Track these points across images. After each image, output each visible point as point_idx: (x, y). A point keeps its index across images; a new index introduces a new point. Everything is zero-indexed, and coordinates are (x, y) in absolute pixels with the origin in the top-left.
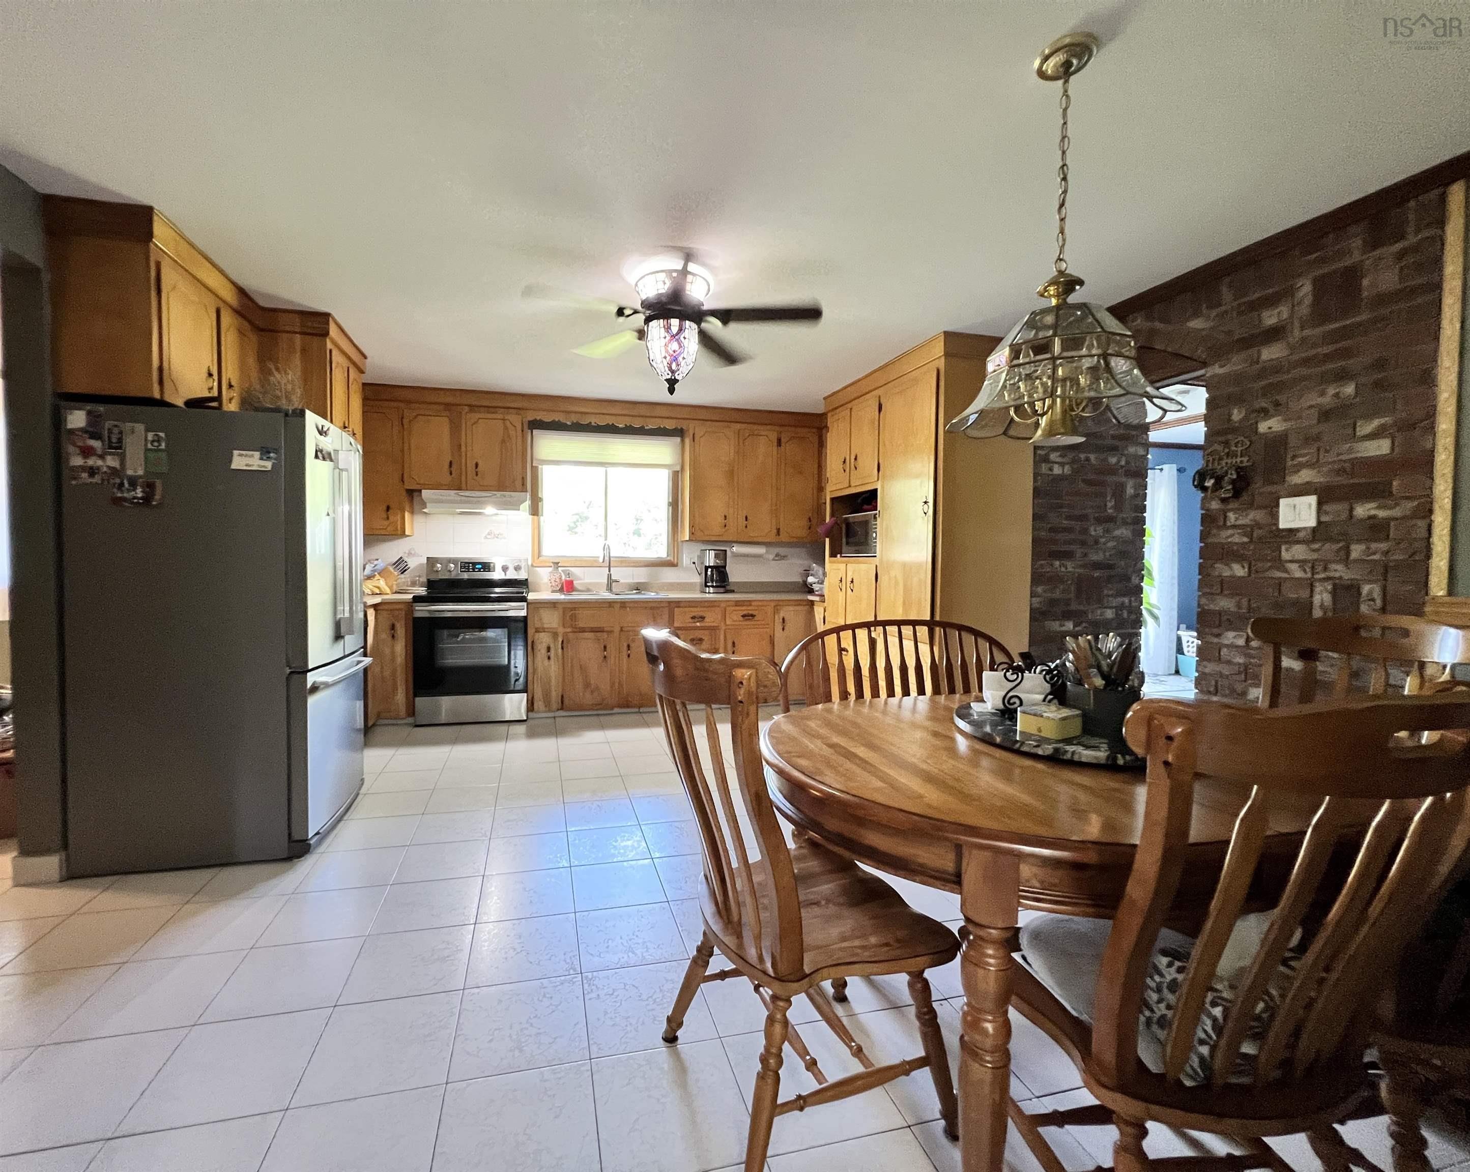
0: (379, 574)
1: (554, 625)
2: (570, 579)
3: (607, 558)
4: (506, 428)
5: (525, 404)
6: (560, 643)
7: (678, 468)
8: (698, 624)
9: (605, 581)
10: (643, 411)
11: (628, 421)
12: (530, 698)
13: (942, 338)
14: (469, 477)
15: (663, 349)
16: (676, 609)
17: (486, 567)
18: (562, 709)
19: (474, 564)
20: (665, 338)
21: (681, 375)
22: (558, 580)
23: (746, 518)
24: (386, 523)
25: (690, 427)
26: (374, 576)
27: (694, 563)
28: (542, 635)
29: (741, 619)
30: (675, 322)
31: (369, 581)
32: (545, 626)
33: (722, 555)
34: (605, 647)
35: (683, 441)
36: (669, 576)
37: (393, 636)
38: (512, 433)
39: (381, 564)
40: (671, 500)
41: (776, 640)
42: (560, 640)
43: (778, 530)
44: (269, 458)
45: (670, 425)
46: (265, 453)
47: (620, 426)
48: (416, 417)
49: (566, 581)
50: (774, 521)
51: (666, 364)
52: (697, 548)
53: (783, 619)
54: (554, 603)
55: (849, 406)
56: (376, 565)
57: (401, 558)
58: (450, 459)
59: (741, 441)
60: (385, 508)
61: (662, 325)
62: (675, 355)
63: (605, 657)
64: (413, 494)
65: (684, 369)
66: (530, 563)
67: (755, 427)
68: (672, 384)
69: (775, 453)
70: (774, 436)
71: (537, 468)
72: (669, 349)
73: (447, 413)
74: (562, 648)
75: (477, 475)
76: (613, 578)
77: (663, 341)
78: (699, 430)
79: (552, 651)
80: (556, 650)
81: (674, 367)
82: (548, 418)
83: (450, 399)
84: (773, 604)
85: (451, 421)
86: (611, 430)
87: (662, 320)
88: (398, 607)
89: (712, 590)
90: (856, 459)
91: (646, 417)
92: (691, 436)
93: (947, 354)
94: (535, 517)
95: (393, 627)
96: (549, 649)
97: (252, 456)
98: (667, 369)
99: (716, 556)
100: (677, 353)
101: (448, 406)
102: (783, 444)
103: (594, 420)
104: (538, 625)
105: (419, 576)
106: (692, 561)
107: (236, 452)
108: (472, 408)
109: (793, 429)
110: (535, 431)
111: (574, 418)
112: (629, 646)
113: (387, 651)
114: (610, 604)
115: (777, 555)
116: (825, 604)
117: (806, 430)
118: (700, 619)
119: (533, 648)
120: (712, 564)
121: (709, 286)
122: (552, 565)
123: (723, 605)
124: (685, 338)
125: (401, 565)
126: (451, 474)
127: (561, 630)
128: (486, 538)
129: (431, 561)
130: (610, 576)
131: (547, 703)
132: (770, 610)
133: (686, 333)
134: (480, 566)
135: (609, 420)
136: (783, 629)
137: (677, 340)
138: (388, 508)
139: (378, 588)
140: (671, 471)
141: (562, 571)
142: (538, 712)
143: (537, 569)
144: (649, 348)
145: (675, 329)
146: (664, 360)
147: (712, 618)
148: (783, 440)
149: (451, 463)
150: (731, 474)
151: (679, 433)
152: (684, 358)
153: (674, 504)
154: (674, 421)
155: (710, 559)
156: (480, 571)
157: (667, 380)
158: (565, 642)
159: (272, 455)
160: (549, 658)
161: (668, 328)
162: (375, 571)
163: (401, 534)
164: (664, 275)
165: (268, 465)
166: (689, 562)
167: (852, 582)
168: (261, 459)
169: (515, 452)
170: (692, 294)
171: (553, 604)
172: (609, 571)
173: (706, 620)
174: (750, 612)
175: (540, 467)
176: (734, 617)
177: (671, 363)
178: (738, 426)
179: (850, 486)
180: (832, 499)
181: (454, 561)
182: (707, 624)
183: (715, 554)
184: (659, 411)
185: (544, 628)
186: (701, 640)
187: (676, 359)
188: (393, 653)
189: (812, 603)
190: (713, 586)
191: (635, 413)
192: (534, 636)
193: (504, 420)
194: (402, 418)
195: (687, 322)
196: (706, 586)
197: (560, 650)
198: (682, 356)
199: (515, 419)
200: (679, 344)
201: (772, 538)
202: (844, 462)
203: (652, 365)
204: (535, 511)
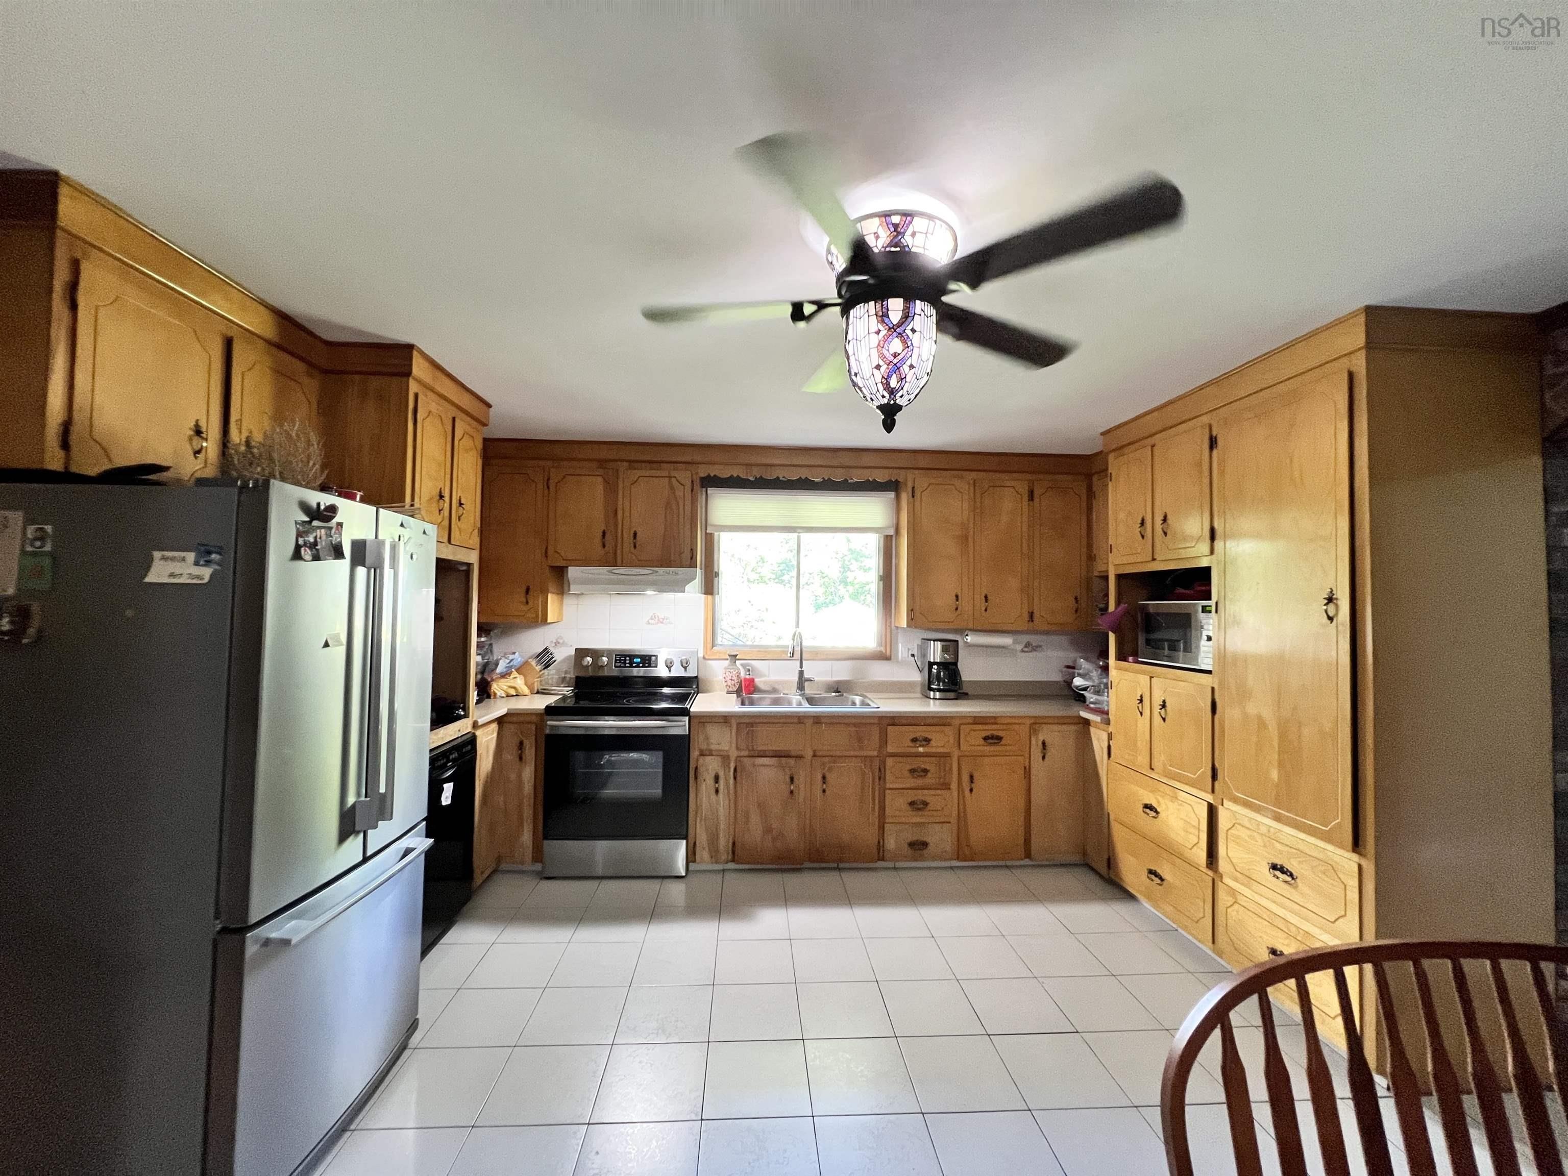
0: (517, 670)
1: (725, 747)
2: (751, 677)
3: (798, 649)
4: (672, 488)
5: (698, 458)
6: (732, 770)
7: (891, 532)
8: (921, 749)
9: (796, 678)
10: (847, 460)
11: (826, 474)
12: (691, 845)
13: (1362, 319)
14: (626, 549)
15: (874, 353)
16: (889, 728)
17: (647, 660)
18: (733, 861)
19: (632, 657)
20: (878, 332)
21: (906, 398)
22: (735, 678)
23: (986, 597)
24: (525, 608)
25: (909, 478)
26: (510, 674)
27: (913, 655)
28: (708, 759)
29: (982, 742)
30: (896, 305)
31: (503, 680)
32: (713, 747)
33: (951, 646)
34: (792, 779)
35: (898, 497)
36: (880, 672)
37: (521, 758)
38: (679, 493)
39: (518, 659)
40: (881, 573)
41: (1033, 772)
42: (732, 765)
43: (1031, 616)
44: (208, 563)
45: (881, 476)
46: (204, 554)
47: (816, 480)
48: (564, 477)
49: (746, 680)
50: (1025, 601)
51: (878, 378)
52: (917, 636)
53: (1044, 743)
54: (726, 716)
55: (1150, 441)
56: (512, 660)
57: (546, 649)
58: (603, 528)
59: (978, 495)
60: (524, 589)
61: (872, 311)
62: (895, 361)
63: (792, 792)
64: (560, 573)
65: (911, 386)
66: (701, 655)
67: (998, 475)
68: (890, 413)
69: (1025, 509)
70: (1024, 489)
71: (711, 535)
72: (885, 352)
73: (601, 472)
74: (735, 778)
75: (635, 547)
76: (806, 675)
77: (875, 339)
78: (922, 481)
79: (722, 782)
80: (726, 780)
81: (894, 383)
82: (724, 473)
83: (604, 454)
84: (1028, 722)
85: (606, 481)
86: (804, 485)
87: (872, 303)
88: (528, 719)
89: (938, 695)
90: (1165, 520)
91: (851, 467)
92: (910, 490)
93: (1370, 345)
94: (709, 597)
95: (521, 745)
96: (717, 779)
97: (184, 559)
98: (880, 387)
99: (945, 650)
100: (900, 357)
101: (602, 463)
102: (1036, 500)
103: (783, 474)
104: (704, 747)
105: (566, 672)
106: (911, 652)
107: (157, 555)
108: (633, 464)
109: (1050, 477)
110: (710, 491)
111: (757, 472)
112: (824, 778)
113: (513, 776)
114: (799, 719)
115: (1028, 645)
116: (1111, 729)
117: (1069, 478)
118: (924, 743)
119: (696, 778)
120: (938, 660)
121: (956, 240)
122: (728, 657)
123: (956, 722)
124: (913, 331)
125: (545, 658)
126: (604, 546)
127: (734, 754)
128: (648, 623)
129: (581, 653)
130: (801, 673)
131: (714, 855)
132: (1024, 730)
133: (917, 323)
134: (639, 660)
135: (803, 473)
136: (1044, 758)
137: (900, 335)
138: (528, 590)
139: (514, 688)
140: (882, 536)
141: (742, 665)
142: (702, 861)
143: (710, 662)
144: (850, 353)
145: (895, 316)
146: (876, 371)
147: (941, 741)
148: (1037, 493)
149: (604, 533)
150: (964, 540)
151: (893, 486)
152: (912, 367)
153: (887, 578)
154: (886, 471)
155: (936, 653)
156: (638, 666)
157: (880, 407)
158: (739, 770)
159: (214, 556)
160: (717, 791)
161: (883, 316)
162: (511, 667)
163: (543, 621)
164: (876, 221)
165: (206, 573)
166: (905, 655)
167: (1164, 706)
168: (197, 563)
169: (681, 517)
170: (927, 253)
171: (725, 719)
172: (801, 667)
173: (933, 743)
174: (995, 733)
175: (716, 534)
176: (973, 740)
177: (889, 376)
178: (974, 475)
179: (1154, 559)
180: (1119, 577)
181: (609, 653)
182: (934, 750)
183: (943, 646)
184: (867, 460)
185: (711, 750)
186: (926, 771)
187: (897, 368)
188: (519, 776)
189: (1087, 722)
190: (939, 690)
191: (835, 463)
192: (697, 760)
193: (670, 477)
194: (548, 479)
195: (918, 302)
196: (931, 689)
197: (732, 781)
198: (908, 363)
199: (684, 476)
200: (904, 342)
201: (1023, 625)
202: (1143, 523)
203: (855, 384)
204: (709, 588)
